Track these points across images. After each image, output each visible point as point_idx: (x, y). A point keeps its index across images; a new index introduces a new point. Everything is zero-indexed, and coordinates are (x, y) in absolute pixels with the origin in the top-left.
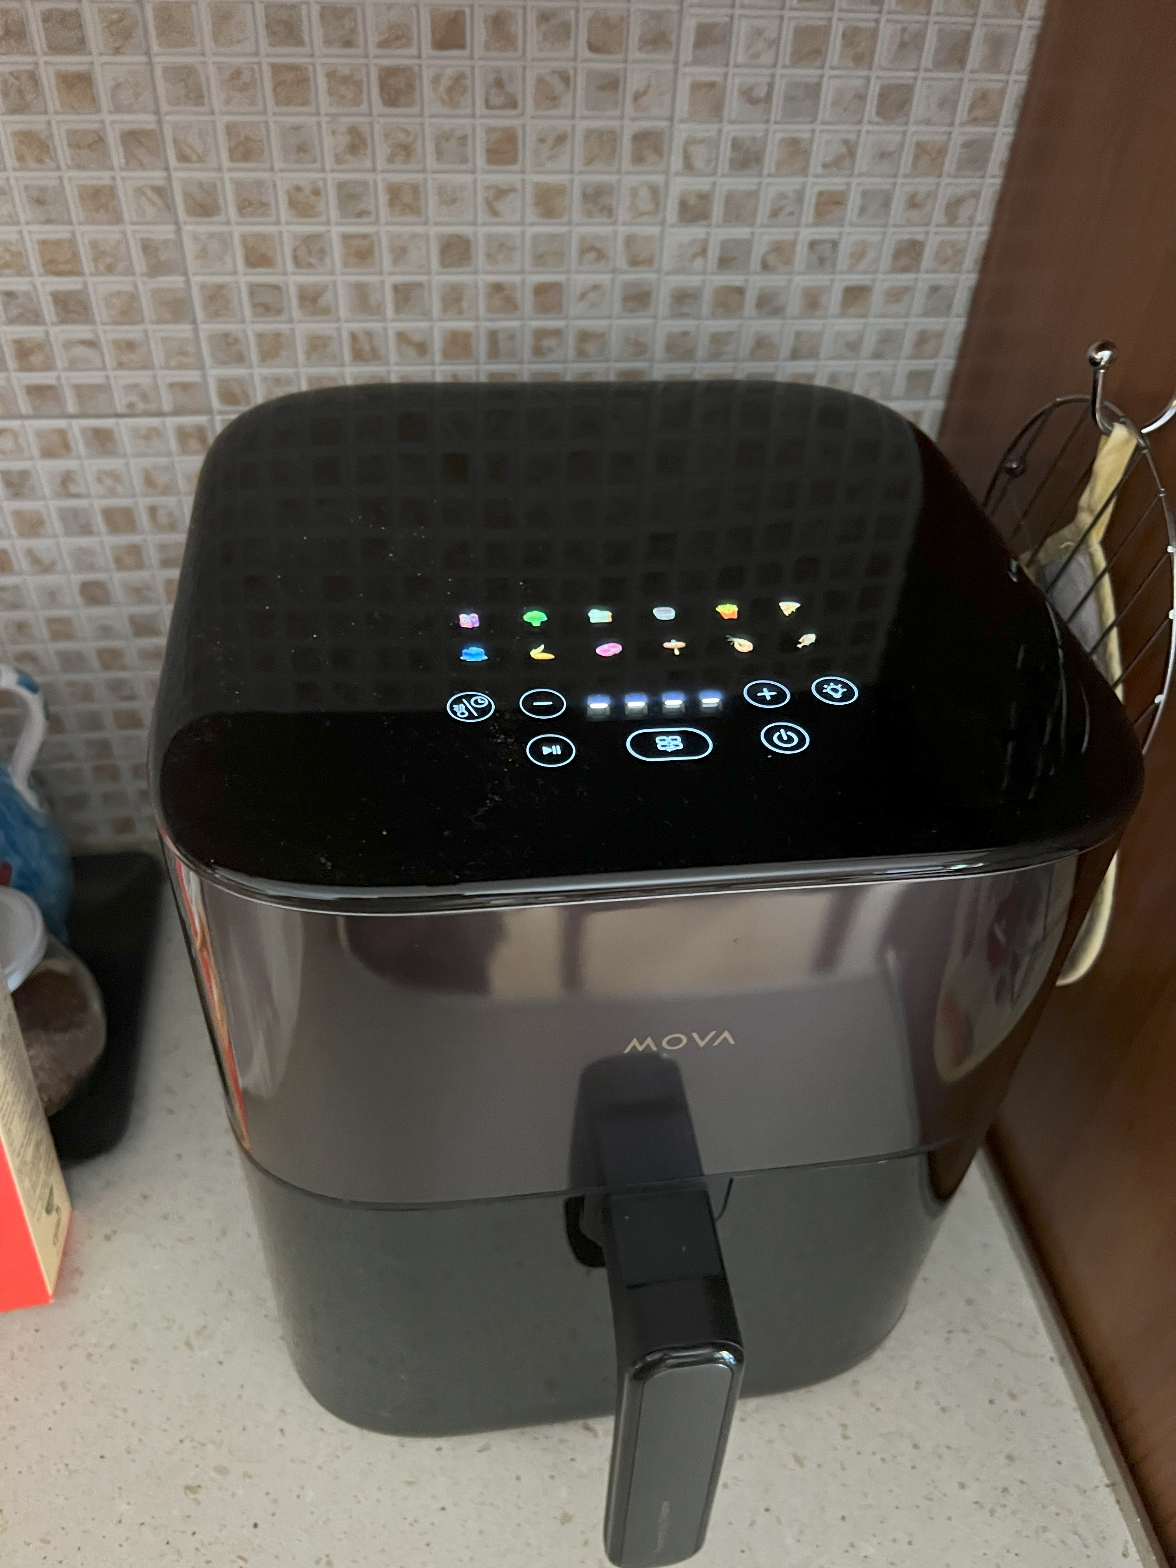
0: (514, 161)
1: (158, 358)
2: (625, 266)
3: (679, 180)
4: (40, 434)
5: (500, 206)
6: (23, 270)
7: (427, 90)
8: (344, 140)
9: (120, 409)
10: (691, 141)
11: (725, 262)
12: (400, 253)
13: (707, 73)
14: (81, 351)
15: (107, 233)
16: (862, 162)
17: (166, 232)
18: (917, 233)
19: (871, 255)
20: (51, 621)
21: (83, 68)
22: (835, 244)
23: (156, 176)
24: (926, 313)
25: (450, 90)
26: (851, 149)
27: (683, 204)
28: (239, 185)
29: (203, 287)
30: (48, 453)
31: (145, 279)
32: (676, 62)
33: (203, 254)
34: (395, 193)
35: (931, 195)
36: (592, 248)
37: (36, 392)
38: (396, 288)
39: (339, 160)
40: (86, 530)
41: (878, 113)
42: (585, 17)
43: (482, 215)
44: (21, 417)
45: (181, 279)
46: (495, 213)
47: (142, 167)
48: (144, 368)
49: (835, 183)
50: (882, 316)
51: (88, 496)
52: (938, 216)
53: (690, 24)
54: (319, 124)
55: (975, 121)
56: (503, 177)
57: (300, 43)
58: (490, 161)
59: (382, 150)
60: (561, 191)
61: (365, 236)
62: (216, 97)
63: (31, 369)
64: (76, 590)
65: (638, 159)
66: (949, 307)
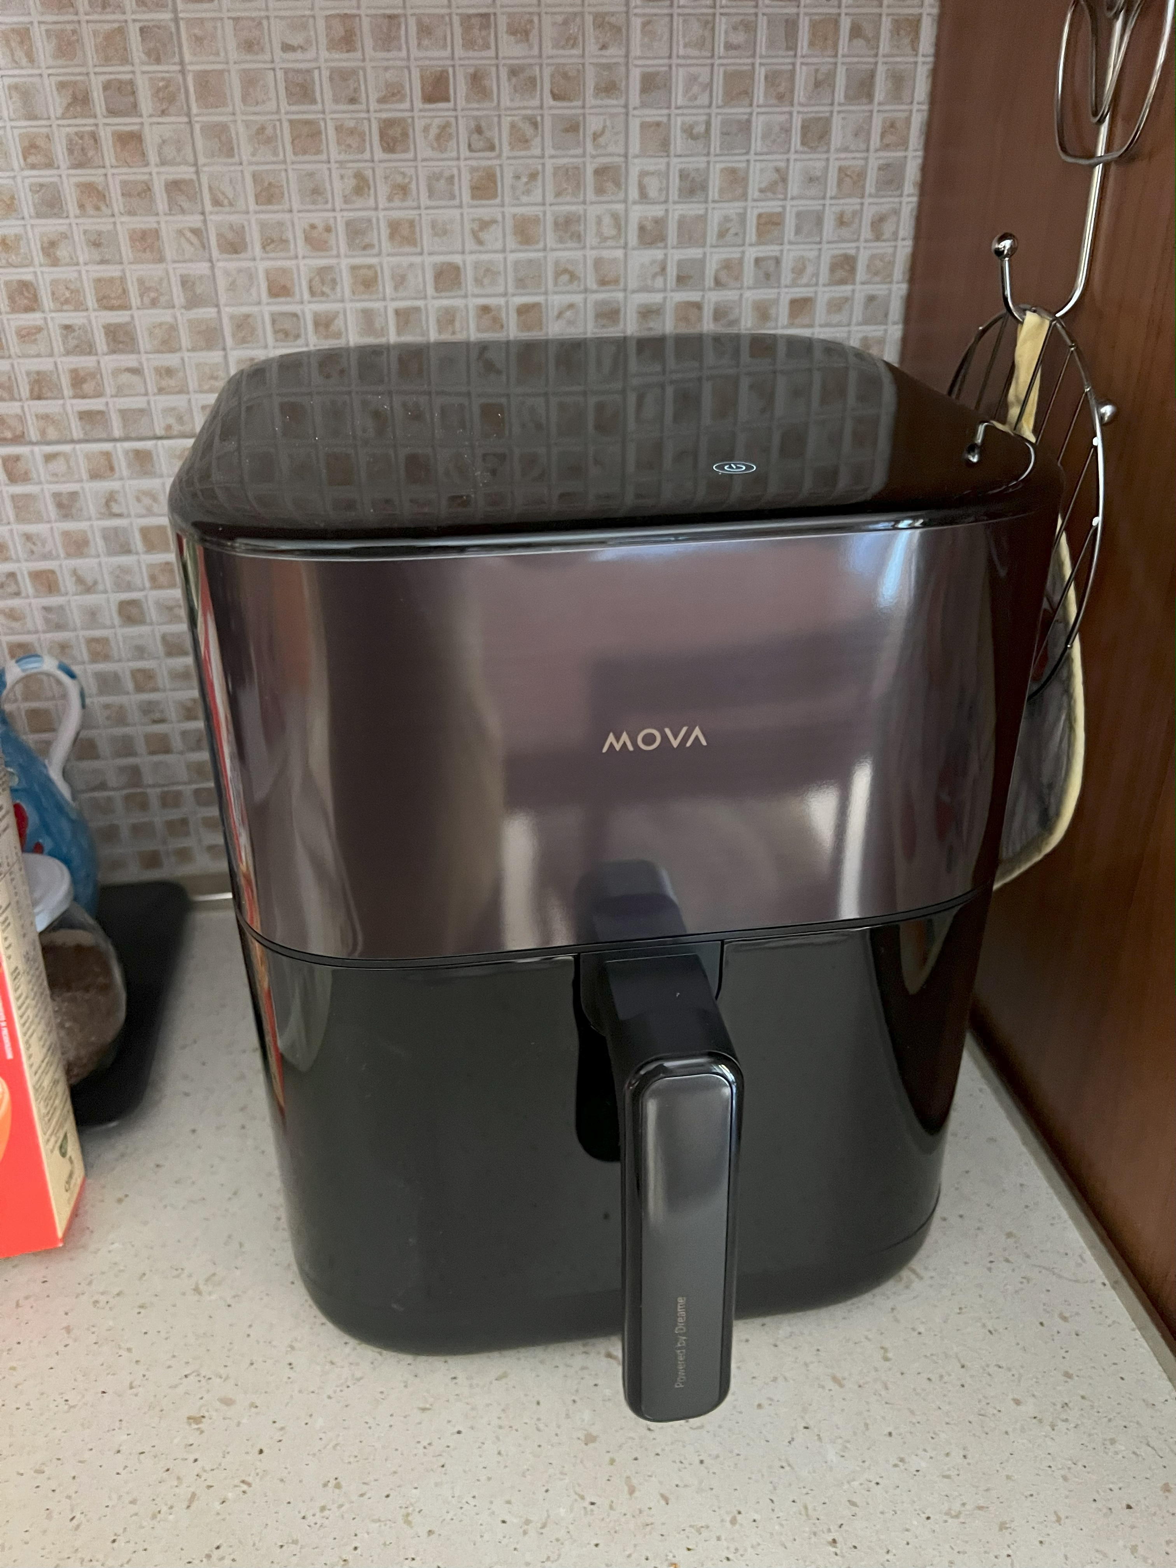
0: (495, 196)
1: (192, 385)
2: (595, 287)
3: (637, 207)
4: (88, 457)
5: (484, 236)
6: (80, 306)
7: (419, 135)
8: (351, 182)
9: (159, 432)
10: (643, 174)
11: (682, 280)
12: (400, 281)
13: (654, 115)
14: (125, 378)
15: (152, 271)
16: (794, 187)
17: (201, 268)
18: (849, 248)
19: (810, 269)
20: (91, 641)
21: (135, 128)
22: (778, 261)
23: (194, 221)
24: (866, 322)
25: (438, 137)
26: (782, 177)
27: (642, 229)
28: (263, 226)
29: (232, 317)
30: (95, 476)
31: (183, 311)
32: (626, 106)
33: (232, 287)
34: (394, 228)
35: (858, 214)
36: (566, 271)
37: (86, 416)
38: (397, 312)
39: (346, 200)
40: (126, 550)
41: (803, 143)
42: (547, 72)
43: (470, 244)
44: (72, 441)
45: (215, 310)
46: (480, 242)
47: (183, 211)
48: (180, 392)
49: (772, 206)
50: (827, 325)
51: (129, 516)
52: (866, 232)
53: (636, 75)
54: (329, 169)
55: (886, 147)
56: (485, 211)
57: (313, 101)
58: (474, 197)
59: (383, 190)
60: (536, 221)
61: (370, 267)
62: (245, 150)
63: (84, 397)
64: (114, 608)
65: (600, 190)
66: (886, 315)
